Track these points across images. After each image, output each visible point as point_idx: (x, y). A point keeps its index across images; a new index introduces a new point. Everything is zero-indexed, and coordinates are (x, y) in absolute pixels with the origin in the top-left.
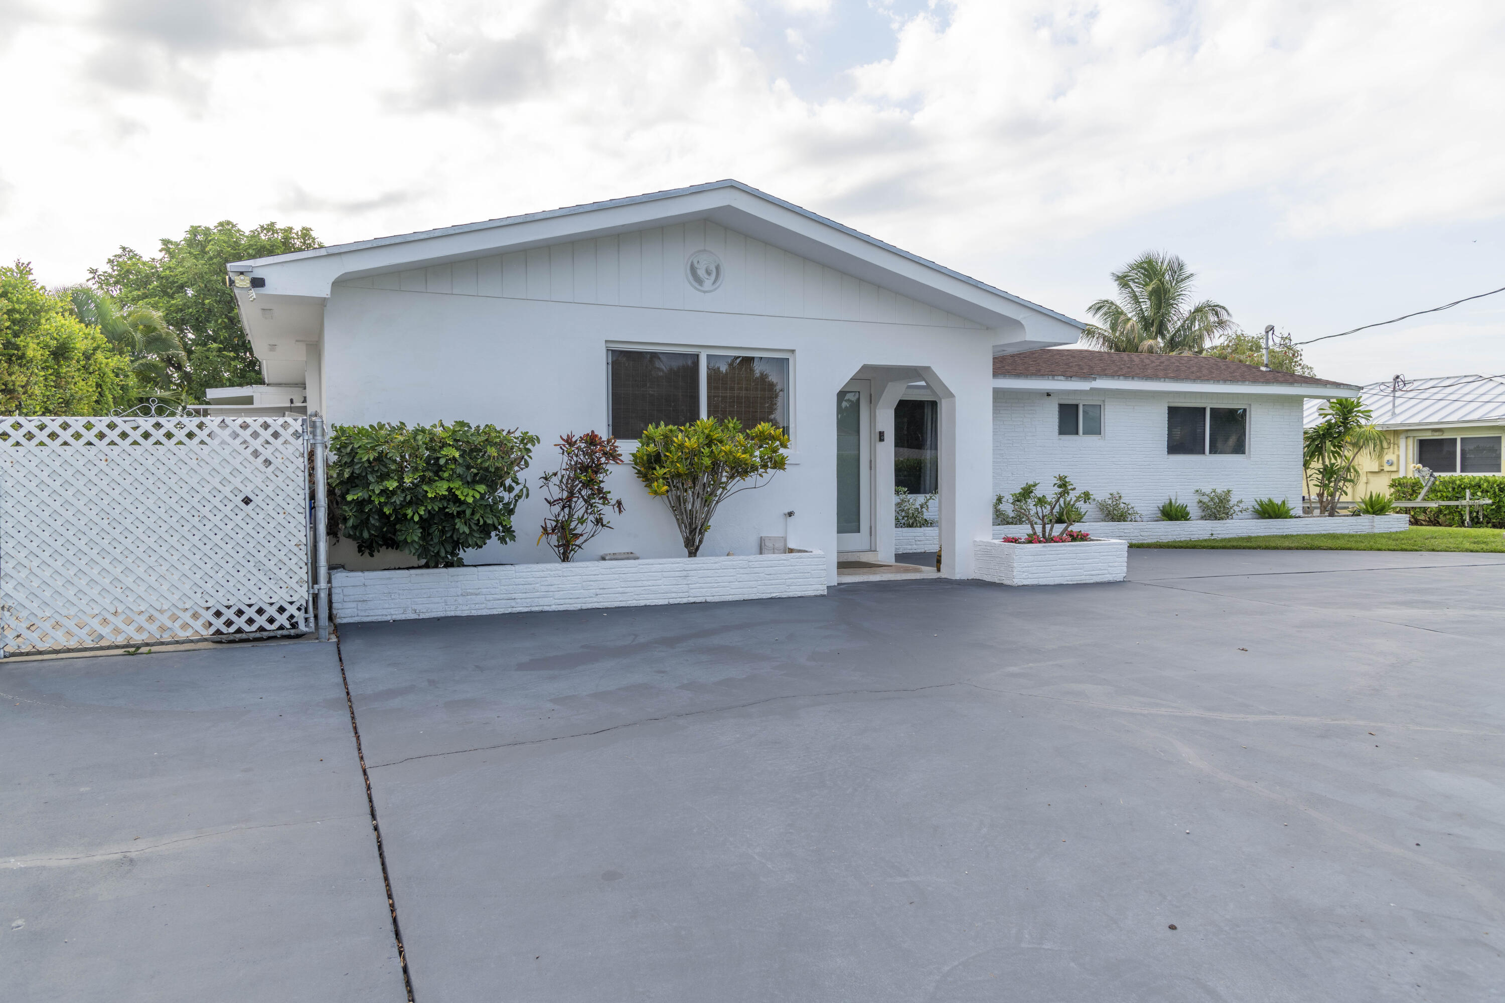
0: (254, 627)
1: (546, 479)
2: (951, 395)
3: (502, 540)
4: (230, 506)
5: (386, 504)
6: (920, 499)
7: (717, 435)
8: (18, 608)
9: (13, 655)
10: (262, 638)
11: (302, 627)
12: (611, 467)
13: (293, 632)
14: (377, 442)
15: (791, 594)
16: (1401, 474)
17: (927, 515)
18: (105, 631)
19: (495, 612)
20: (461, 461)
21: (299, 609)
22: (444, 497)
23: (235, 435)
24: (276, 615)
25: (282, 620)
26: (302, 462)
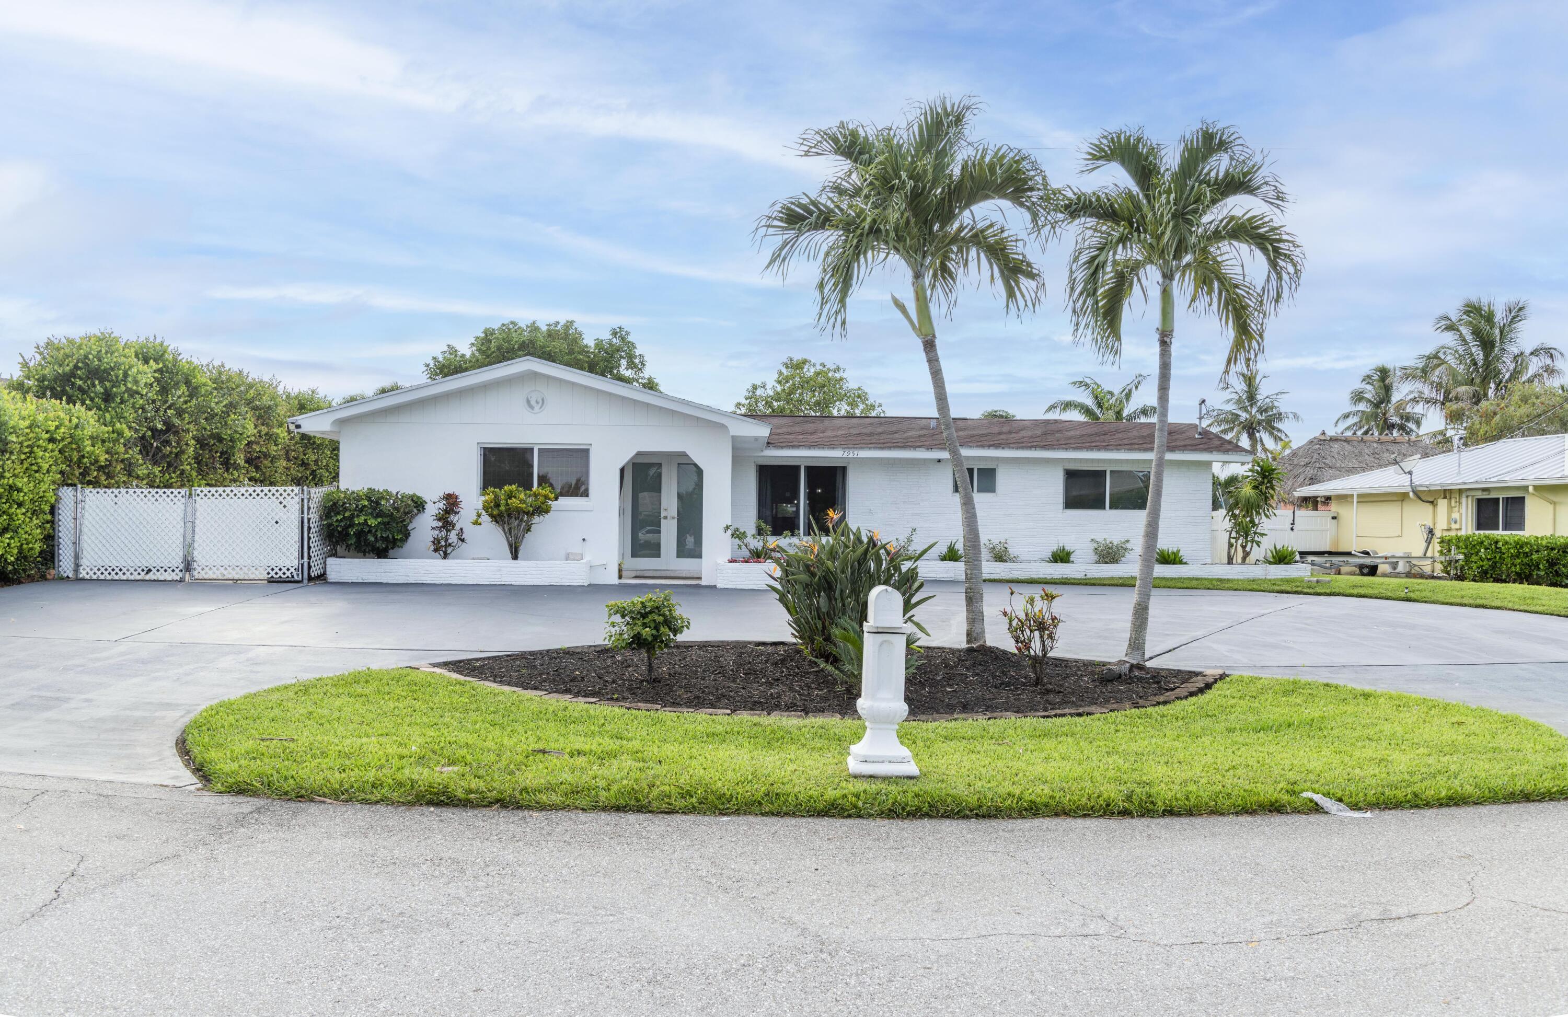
0: (278, 576)
4: (271, 524)
5: (338, 526)
10: (280, 581)
11: (296, 577)
13: (292, 579)
16: (1457, 531)
21: (295, 569)
22: (362, 523)
23: (274, 495)
24: (286, 571)
25: (288, 574)
26: (298, 507)
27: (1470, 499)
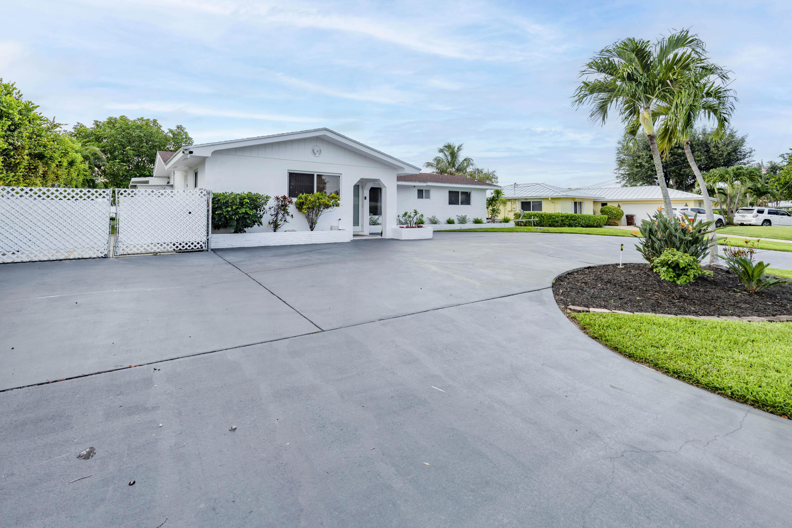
0: (190, 248)
1: (270, 208)
2: (385, 187)
3: (259, 225)
4: (185, 214)
5: (227, 214)
6: (377, 217)
7: (320, 197)
8: (124, 242)
9: (121, 255)
10: (192, 251)
11: (204, 248)
12: (290, 205)
13: (201, 249)
14: (226, 197)
15: (340, 242)
16: (517, 212)
17: (379, 222)
18: (148, 248)
19: (255, 246)
20: (249, 203)
21: (203, 243)
22: (244, 213)
23: (187, 195)
24: (197, 245)
25: (198, 246)
26: (206, 203)
27: (519, 202)
